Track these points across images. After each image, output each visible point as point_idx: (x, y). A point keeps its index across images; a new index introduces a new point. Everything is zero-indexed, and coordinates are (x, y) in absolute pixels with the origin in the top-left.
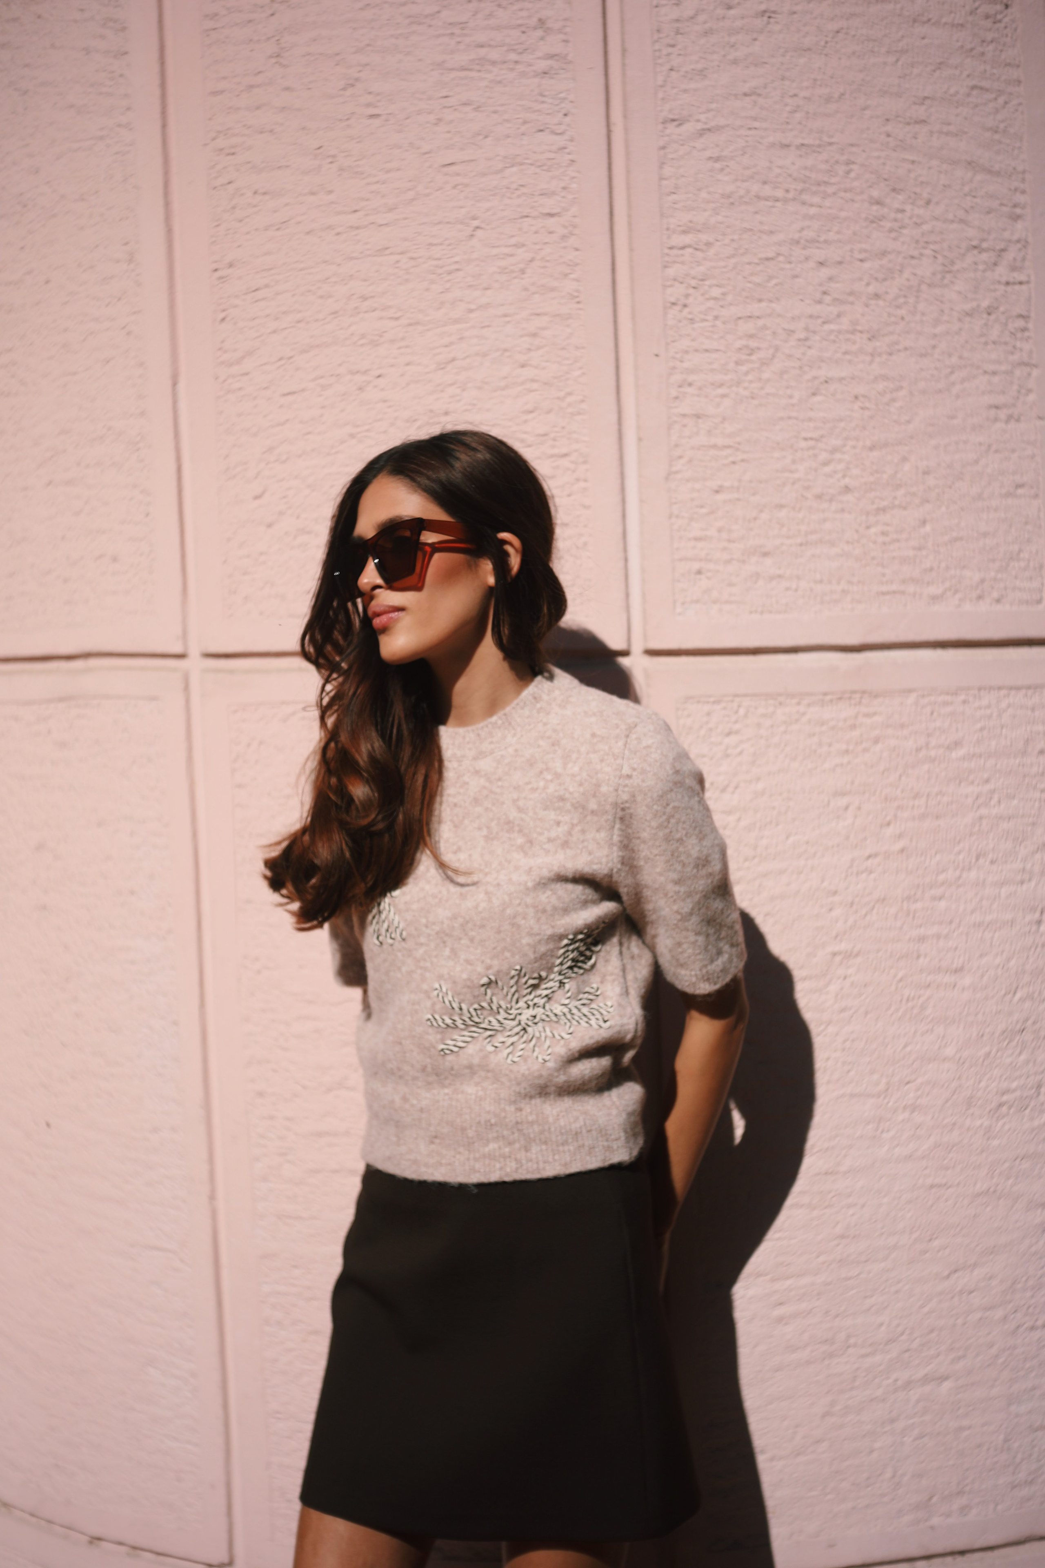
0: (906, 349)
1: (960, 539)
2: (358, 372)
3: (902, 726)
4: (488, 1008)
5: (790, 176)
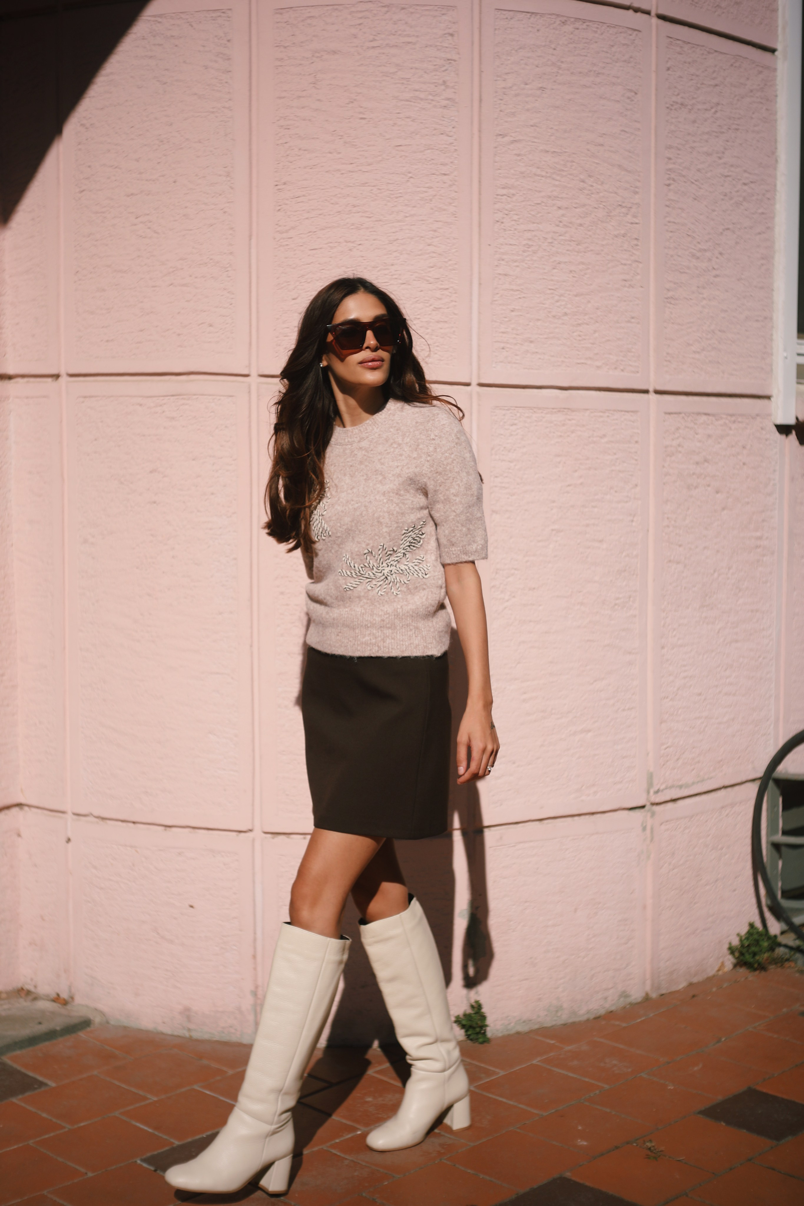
0: (591, 250)
1: (609, 340)
3: (583, 426)
4: (368, 566)
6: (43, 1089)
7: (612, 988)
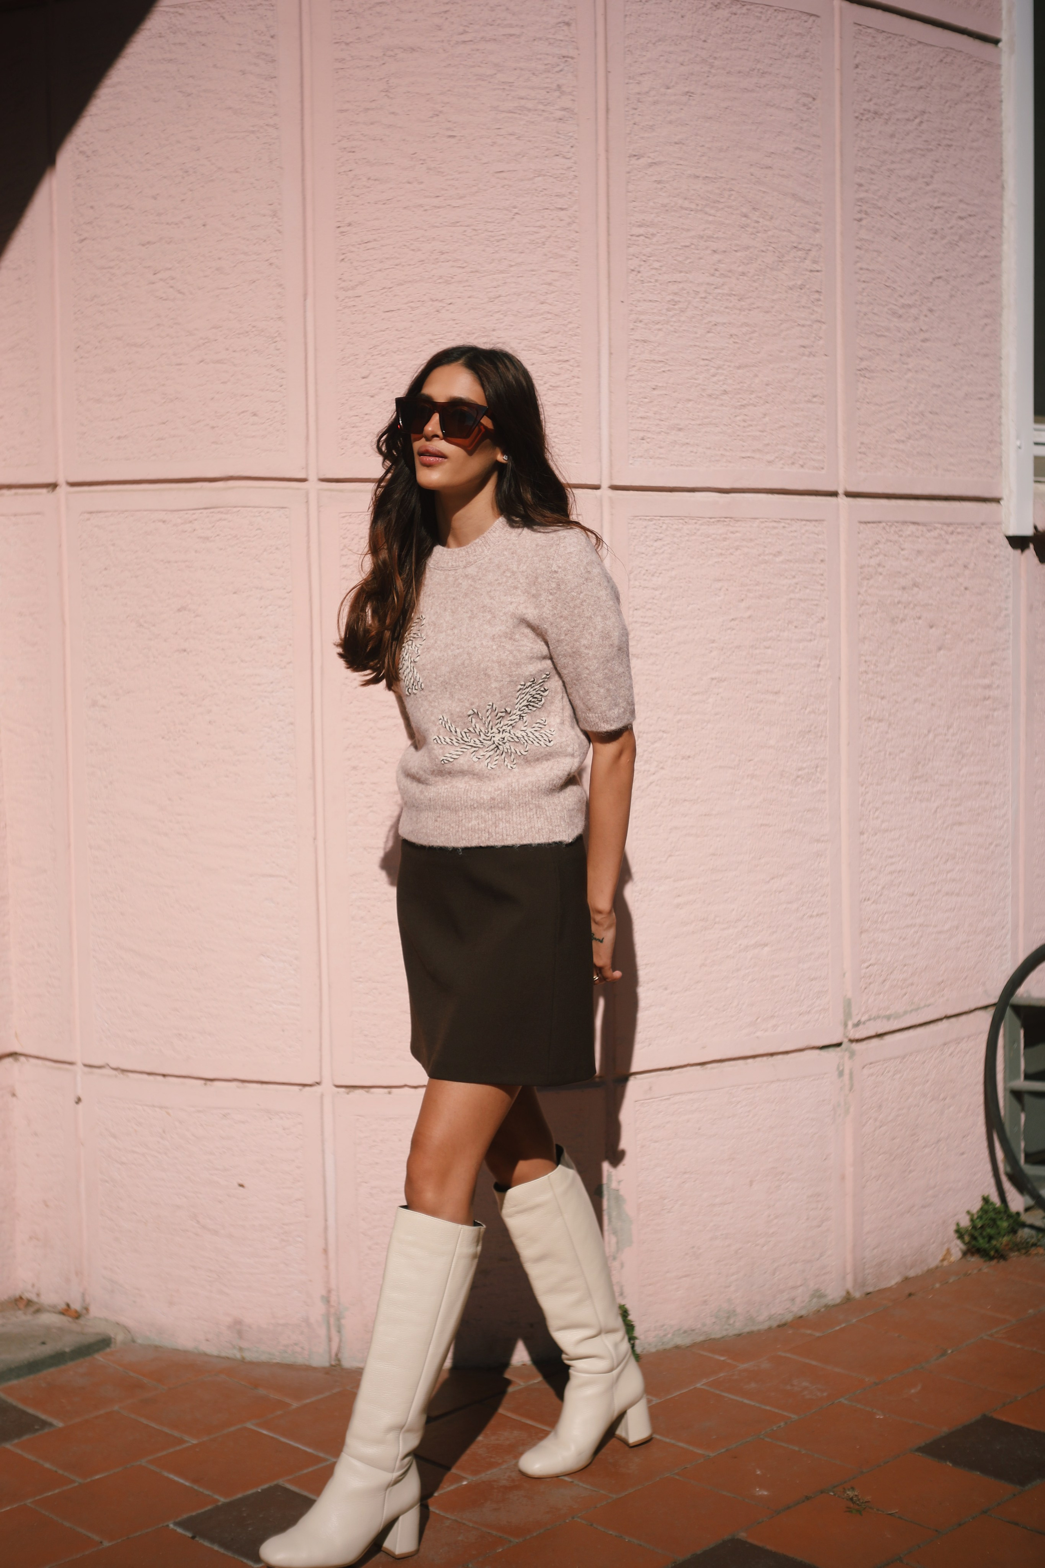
0: (758, 307)
1: (783, 427)
2: (437, 300)
3: (751, 540)
5: (699, 195)
6: (46, 1430)
7: (801, 1286)
